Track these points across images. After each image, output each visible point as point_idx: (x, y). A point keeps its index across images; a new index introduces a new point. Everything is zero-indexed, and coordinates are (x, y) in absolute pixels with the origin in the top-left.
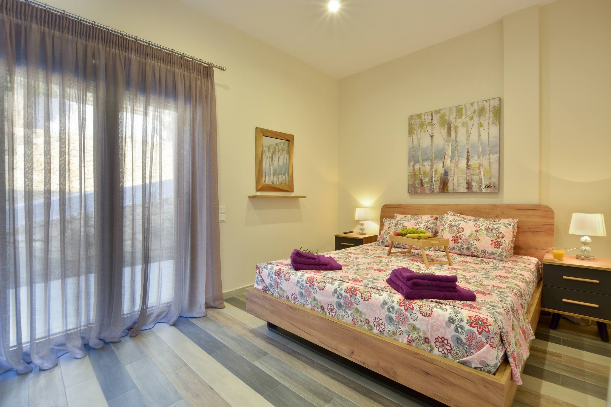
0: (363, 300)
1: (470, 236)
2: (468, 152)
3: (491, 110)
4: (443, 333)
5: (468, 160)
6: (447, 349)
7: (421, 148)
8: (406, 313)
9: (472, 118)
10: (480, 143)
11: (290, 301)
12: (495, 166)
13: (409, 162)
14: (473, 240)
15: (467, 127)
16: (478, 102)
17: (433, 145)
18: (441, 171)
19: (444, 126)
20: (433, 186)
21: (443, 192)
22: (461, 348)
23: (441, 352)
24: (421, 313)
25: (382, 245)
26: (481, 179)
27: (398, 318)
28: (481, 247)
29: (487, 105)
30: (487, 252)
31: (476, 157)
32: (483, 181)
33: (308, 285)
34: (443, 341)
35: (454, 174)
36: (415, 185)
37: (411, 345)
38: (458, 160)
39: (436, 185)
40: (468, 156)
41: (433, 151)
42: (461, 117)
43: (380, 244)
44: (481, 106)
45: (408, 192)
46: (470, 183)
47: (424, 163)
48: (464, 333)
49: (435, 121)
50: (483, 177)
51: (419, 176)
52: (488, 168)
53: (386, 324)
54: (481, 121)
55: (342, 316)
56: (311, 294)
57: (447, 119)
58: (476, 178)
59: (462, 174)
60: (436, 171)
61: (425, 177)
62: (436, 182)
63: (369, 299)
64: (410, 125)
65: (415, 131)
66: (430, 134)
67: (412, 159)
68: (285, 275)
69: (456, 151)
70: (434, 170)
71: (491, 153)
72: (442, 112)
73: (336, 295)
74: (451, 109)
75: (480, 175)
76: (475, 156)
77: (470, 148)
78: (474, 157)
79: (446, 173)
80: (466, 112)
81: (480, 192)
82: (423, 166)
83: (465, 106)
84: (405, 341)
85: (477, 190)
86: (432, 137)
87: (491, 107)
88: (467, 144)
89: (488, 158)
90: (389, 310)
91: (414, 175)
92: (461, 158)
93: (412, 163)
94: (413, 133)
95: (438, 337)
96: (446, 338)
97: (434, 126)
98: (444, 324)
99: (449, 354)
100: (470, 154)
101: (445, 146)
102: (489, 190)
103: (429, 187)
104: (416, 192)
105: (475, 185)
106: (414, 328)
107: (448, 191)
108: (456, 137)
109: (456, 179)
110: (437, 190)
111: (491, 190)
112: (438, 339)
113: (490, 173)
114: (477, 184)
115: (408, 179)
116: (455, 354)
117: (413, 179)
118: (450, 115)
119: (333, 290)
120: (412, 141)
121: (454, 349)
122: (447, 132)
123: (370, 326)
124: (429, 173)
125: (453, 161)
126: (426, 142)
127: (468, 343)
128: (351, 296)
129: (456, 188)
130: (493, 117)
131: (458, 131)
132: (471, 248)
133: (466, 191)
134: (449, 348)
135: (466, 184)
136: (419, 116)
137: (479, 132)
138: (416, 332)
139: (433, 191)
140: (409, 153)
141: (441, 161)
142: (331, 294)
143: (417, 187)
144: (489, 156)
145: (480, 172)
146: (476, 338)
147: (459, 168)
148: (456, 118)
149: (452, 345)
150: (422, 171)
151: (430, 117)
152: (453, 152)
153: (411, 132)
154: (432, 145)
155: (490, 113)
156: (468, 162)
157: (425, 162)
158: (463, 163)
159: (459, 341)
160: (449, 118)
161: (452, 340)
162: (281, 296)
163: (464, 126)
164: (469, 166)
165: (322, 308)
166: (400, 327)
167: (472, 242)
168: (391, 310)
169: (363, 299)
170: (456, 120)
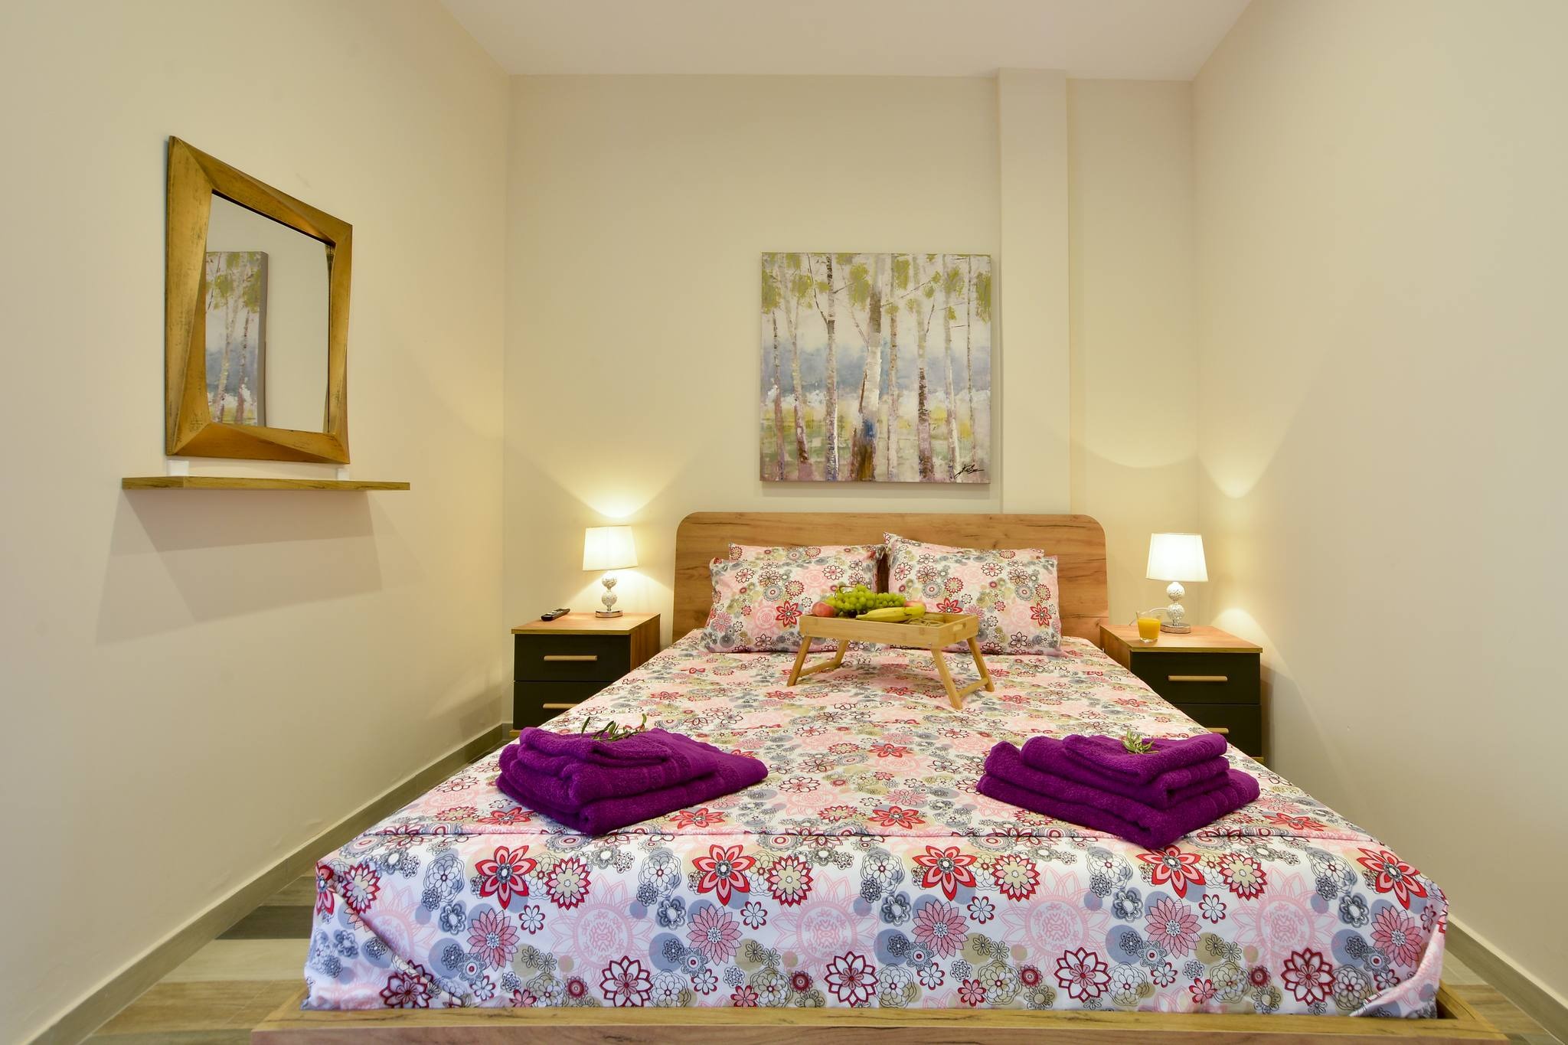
0: (1010, 897)
1: (980, 600)
2: (922, 377)
3: (972, 283)
4: (1307, 937)
5: (922, 398)
6: (1321, 985)
7: (798, 353)
8: (1185, 901)
9: (930, 293)
10: (949, 358)
11: (594, 1004)
12: (983, 420)
13: (765, 388)
14: (991, 610)
15: (919, 312)
16: (944, 256)
17: (834, 347)
18: (855, 421)
19: (863, 300)
20: (835, 462)
21: (861, 480)
22: (1362, 968)
23: (1304, 998)
24: (1232, 890)
25: (725, 650)
26: (953, 450)
27: (1157, 928)
28: (1012, 627)
29: (963, 267)
30: (1024, 638)
31: (941, 394)
32: (957, 454)
33: (712, 896)
34: (1307, 963)
35: (889, 432)
36: (783, 457)
37: (1207, 1012)
38: (899, 396)
39: (843, 461)
40: (922, 387)
41: (834, 364)
42: (904, 284)
43: (718, 647)
44: (950, 266)
45: (762, 478)
46: (928, 458)
47: (807, 394)
48: (1369, 916)
49: (838, 283)
50: (956, 445)
51: (793, 431)
52: (968, 422)
53: (1112, 963)
54: (951, 304)
55: (911, 986)
56: (729, 931)
57: (870, 282)
58: (940, 445)
59: (909, 434)
60: (841, 419)
61: (810, 436)
62: (841, 452)
63: (1032, 885)
64: (767, 279)
65: (782, 300)
66: (826, 314)
67: (772, 380)
68: (548, 877)
69: (893, 373)
70: (836, 415)
71: (973, 386)
72: (857, 260)
73: (877, 906)
74: (879, 258)
75: (950, 440)
76: (939, 389)
77: (926, 368)
78: (935, 391)
79: (868, 429)
80: (916, 274)
81: (950, 484)
82: (805, 402)
83: (915, 259)
84: (1184, 1002)
85: (945, 476)
86: (830, 324)
87: (972, 273)
88: (921, 356)
89: (967, 398)
90: (1120, 911)
91: (778, 427)
92: (905, 392)
93: (773, 393)
94: (776, 305)
95: (1294, 953)
96: (1314, 950)
97: (836, 296)
98: (1308, 905)
99: (1328, 999)
100: (926, 382)
101: (865, 354)
102: (972, 478)
103: (821, 465)
104: (783, 479)
105: (938, 462)
106: (1216, 946)
107: (873, 477)
108: (894, 335)
109: (893, 446)
110: (844, 474)
111: (975, 478)
112: (1292, 960)
113: (972, 436)
114: (943, 462)
115: (762, 439)
116: (1345, 993)
117: (774, 439)
118: (876, 274)
119: (856, 889)
120: (772, 327)
121: (1340, 977)
122: (870, 318)
123: (1042, 992)
124: (823, 423)
125: (885, 397)
126: (813, 336)
127: (1380, 944)
128: (951, 895)
129: (895, 471)
130: (977, 298)
131: (898, 319)
132: (988, 632)
133: (918, 478)
134: (1325, 978)
135: (917, 461)
136: (794, 259)
137: (948, 330)
138: (1223, 961)
139: (834, 477)
140: (765, 360)
141: (855, 395)
142: (851, 909)
143: (788, 464)
144: (970, 392)
145: (950, 432)
146: (1398, 922)
147: (902, 417)
148: (892, 285)
149: (1336, 964)
150: (803, 418)
151: (824, 269)
152: (885, 373)
153: (769, 299)
154: (830, 347)
155: (971, 289)
156: (921, 403)
157: (810, 393)
158: (909, 405)
159: (1355, 947)
160: (875, 281)
161: (1333, 951)
162: (524, 995)
163: (911, 308)
164: (924, 414)
165: (801, 982)
166: (1167, 959)
167: (987, 615)
168: (1128, 906)
169: (1007, 891)
170: (892, 290)
